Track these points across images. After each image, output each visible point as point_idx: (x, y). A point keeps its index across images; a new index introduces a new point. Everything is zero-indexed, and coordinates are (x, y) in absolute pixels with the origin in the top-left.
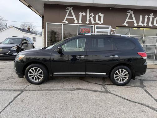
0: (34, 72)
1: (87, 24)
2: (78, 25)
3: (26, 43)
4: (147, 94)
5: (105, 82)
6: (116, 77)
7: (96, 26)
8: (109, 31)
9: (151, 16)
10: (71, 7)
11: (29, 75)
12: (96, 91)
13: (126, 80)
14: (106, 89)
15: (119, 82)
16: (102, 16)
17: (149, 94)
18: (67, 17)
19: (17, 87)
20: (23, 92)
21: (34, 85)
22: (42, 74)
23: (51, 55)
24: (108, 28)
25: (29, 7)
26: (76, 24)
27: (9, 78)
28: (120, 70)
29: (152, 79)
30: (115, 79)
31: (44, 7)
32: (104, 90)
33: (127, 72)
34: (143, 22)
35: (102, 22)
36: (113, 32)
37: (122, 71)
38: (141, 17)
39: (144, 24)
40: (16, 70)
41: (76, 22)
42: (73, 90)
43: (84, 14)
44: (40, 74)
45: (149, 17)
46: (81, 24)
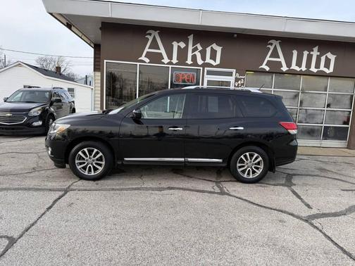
0: (87, 156)
1: (187, 65)
2: (170, 66)
3: (59, 101)
4: (295, 196)
5: (221, 177)
6: (240, 167)
7: (206, 69)
8: (231, 79)
9: (315, 53)
10: (156, 31)
11: (77, 162)
12: (203, 191)
13: (259, 172)
14: (221, 189)
15: (245, 176)
16: (219, 49)
17: (299, 197)
18: (147, 50)
19: (54, 184)
20: (68, 193)
21: (87, 182)
22: (102, 161)
23: (120, 125)
24: (230, 74)
25: (69, 26)
26: (167, 64)
27: (34, 169)
28: (247, 154)
29: (310, 173)
30: (239, 170)
31: (100, 28)
32: (217, 190)
33: (260, 159)
34: (299, 64)
35: (218, 61)
36: (239, 82)
37: (251, 156)
38: (295, 53)
39: (300, 67)
40: (52, 154)
41: (166, 60)
42: (160, 189)
43: (182, 45)
44: (97, 160)
45: (311, 53)
46: (176, 64)
